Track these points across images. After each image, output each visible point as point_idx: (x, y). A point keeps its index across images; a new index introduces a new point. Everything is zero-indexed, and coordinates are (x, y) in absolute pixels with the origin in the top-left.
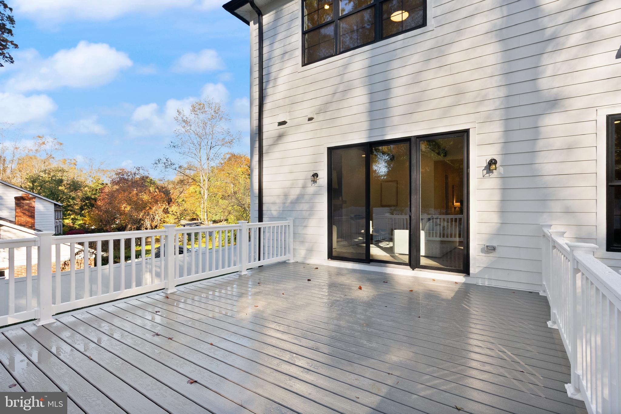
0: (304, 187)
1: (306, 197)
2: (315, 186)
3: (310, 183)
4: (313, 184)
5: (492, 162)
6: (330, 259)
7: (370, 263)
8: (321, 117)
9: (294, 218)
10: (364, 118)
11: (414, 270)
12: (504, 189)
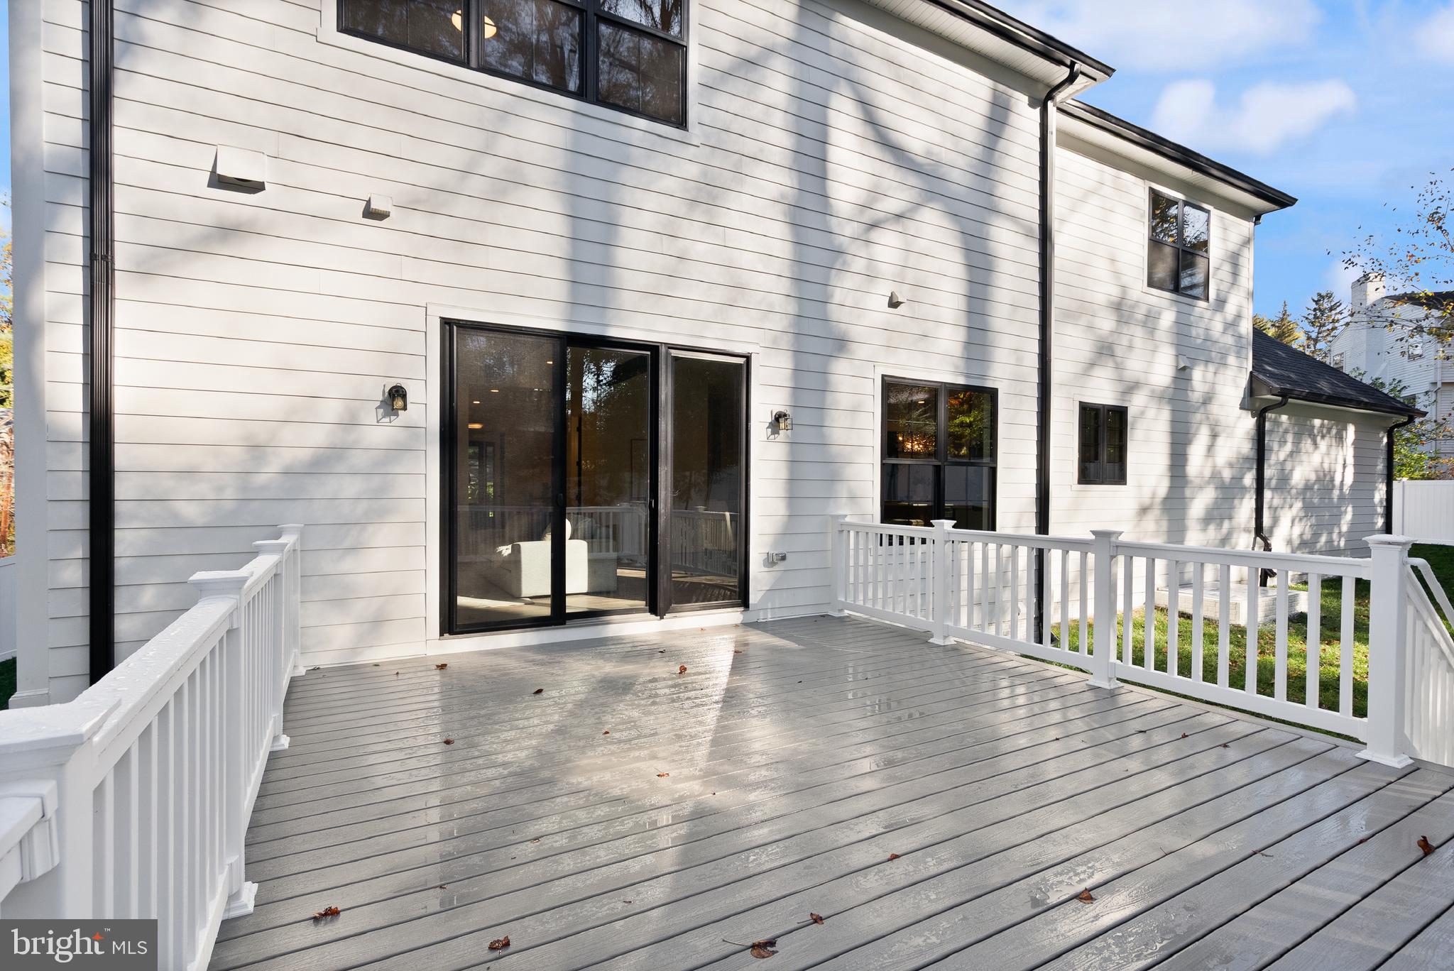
0: (351, 423)
1: (359, 459)
2: (390, 424)
3: (370, 414)
4: (384, 417)
5: (779, 417)
6: (446, 635)
7: (565, 624)
8: (419, 222)
9: (303, 525)
10: (557, 269)
11: (663, 618)
12: (793, 462)
